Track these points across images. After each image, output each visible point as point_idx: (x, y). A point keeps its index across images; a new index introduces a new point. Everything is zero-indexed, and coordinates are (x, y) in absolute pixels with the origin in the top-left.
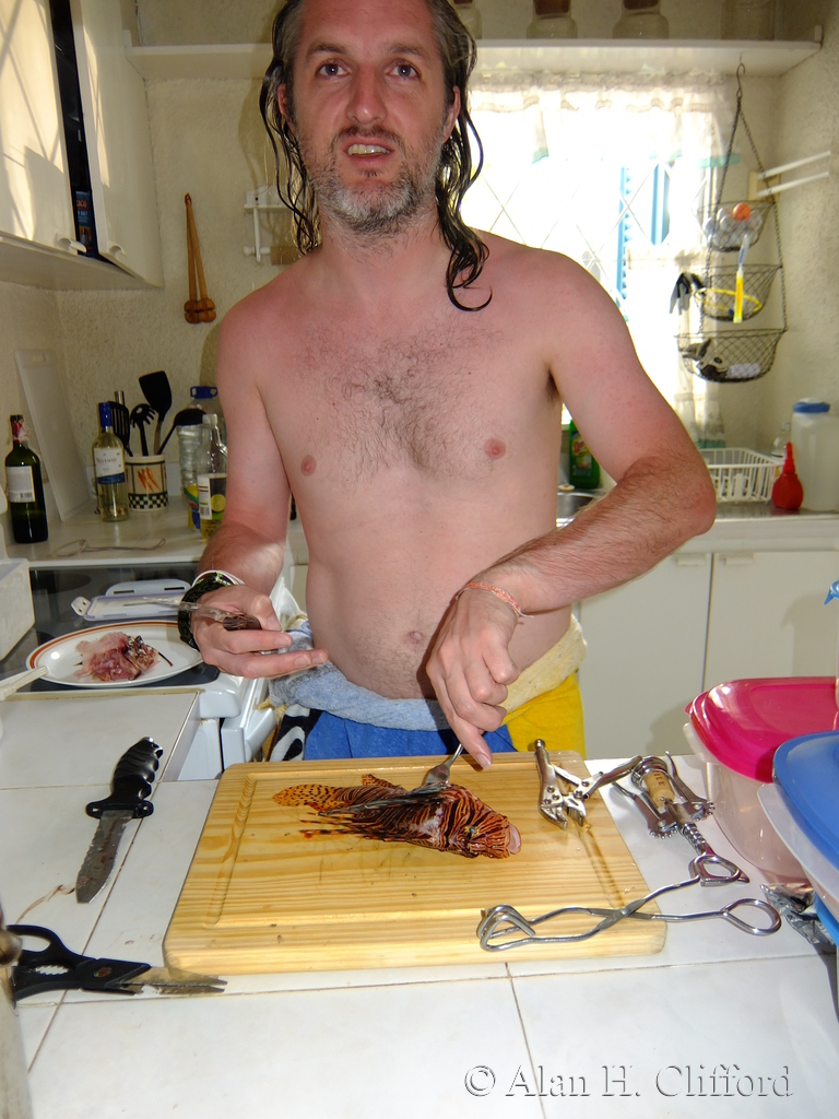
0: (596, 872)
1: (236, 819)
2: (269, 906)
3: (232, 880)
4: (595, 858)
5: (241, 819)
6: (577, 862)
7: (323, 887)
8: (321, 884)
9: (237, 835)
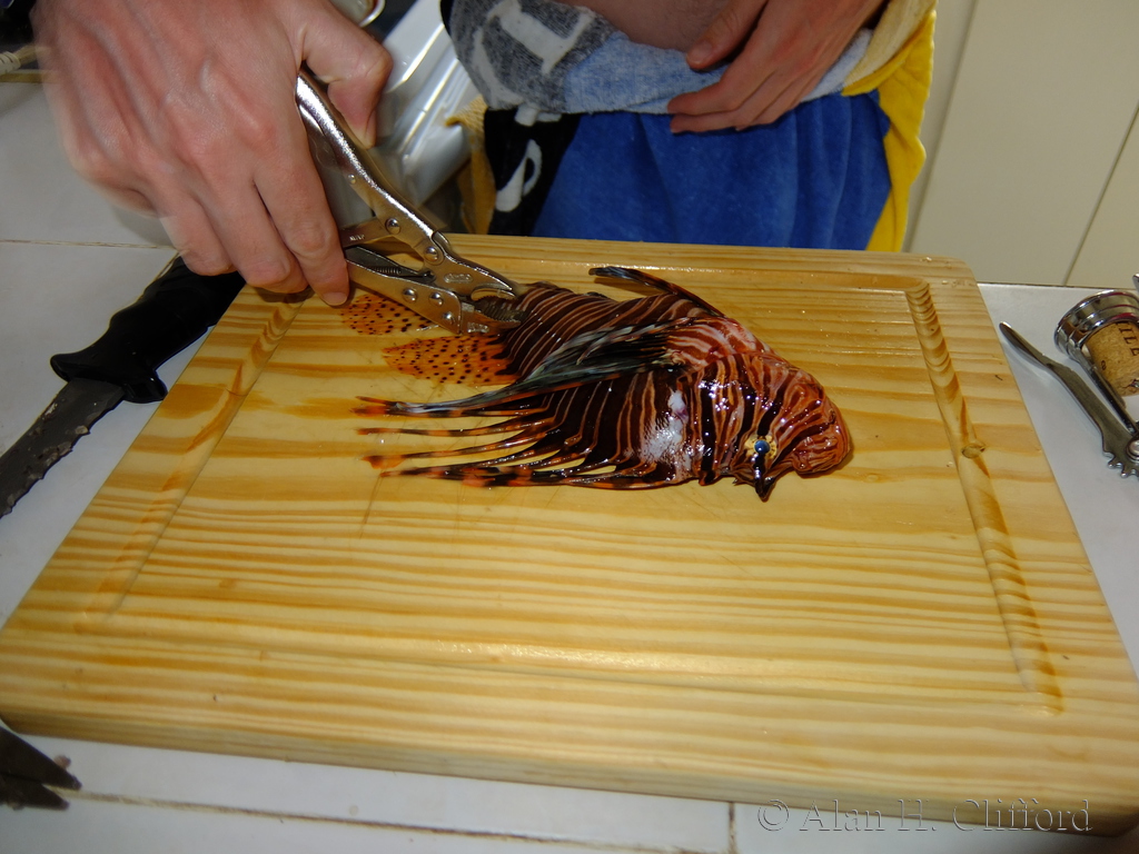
0: (992, 577)
1: (257, 348)
2: (232, 581)
3: (191, 501)
4: (989, 534)
5: (266, 347)
6: (951, 544)
7: (363, 543)
8: (361, 535)
9: (244, 386)
